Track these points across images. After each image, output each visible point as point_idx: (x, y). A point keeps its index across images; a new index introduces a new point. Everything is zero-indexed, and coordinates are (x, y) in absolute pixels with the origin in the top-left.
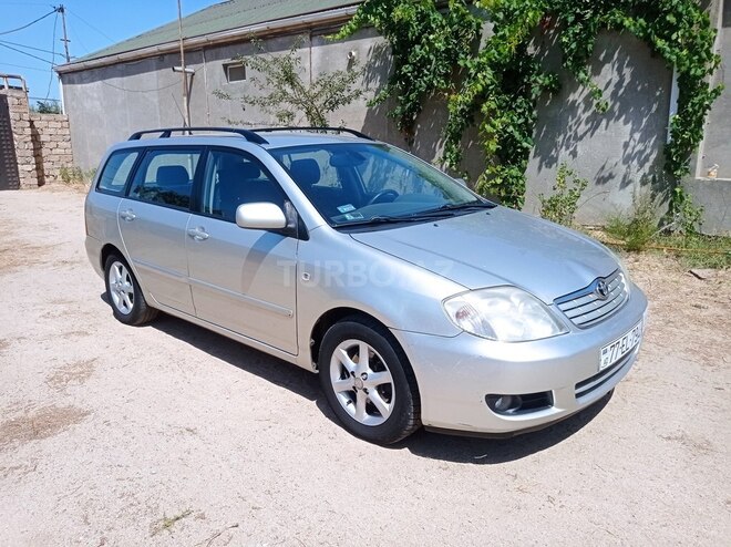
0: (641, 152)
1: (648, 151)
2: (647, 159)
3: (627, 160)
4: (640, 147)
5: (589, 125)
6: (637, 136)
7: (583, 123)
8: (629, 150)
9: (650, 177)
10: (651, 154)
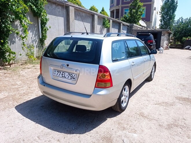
0: (35, 40)
1: (36, 39)
2: (36, 41)
3: (33, 41)
4: (34, 38)
5: (22, 32)
6: (33, 36)
7: (20, 32)
8: (32, 39)
9: (38, 46)
10: (37, 40)
